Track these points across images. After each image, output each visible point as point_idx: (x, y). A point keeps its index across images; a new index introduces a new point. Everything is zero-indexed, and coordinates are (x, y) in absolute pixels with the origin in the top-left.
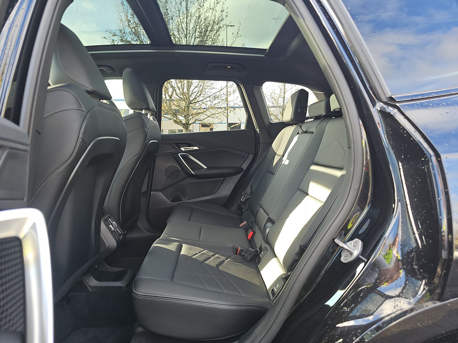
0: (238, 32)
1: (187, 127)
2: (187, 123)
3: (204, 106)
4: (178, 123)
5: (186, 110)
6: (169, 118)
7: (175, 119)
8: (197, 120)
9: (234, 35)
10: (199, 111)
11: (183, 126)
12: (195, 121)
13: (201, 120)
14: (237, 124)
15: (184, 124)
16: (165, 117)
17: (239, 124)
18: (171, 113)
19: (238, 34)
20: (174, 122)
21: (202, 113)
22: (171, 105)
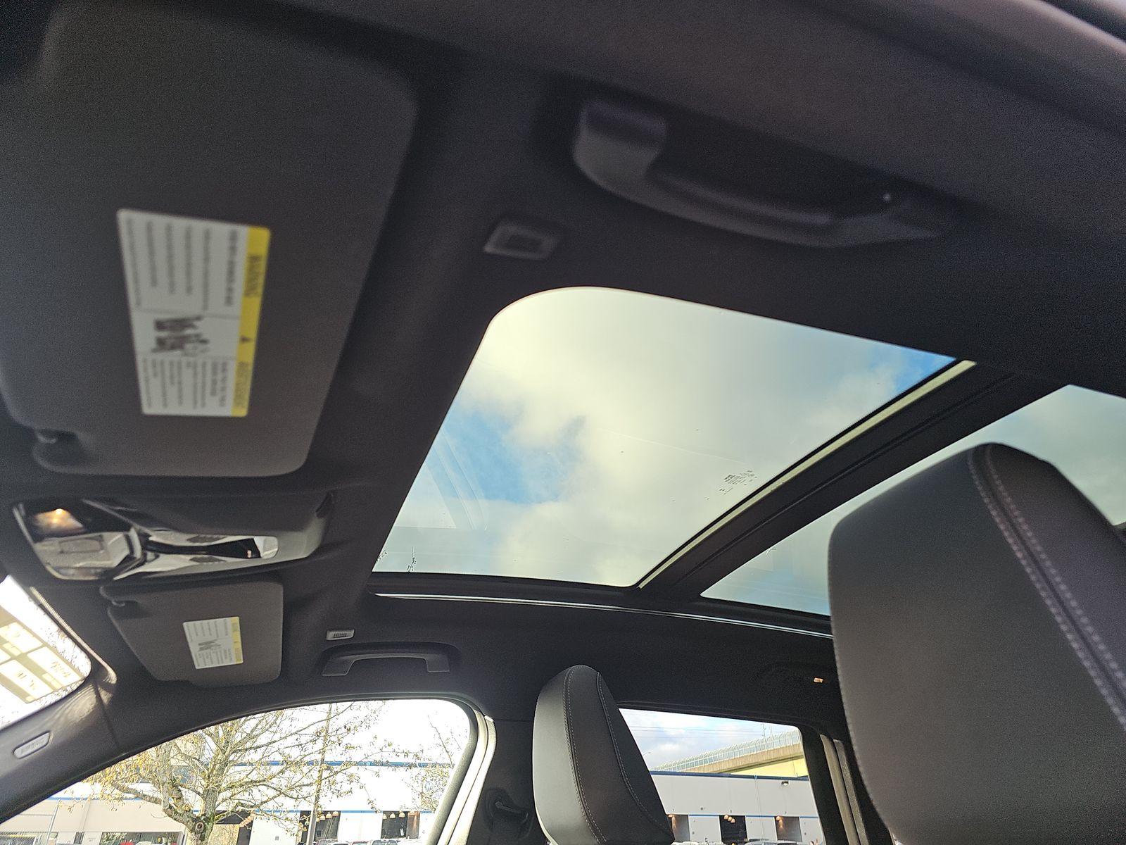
1: (205, 827)
2: (210, 812)
4: (177, 816)
5: (215, 772)
6: (151, 798)
7: (172, 802)
11: (191, 824)
15: (197, 820)
17: (336, 814)
18: (165, 779)
20: (165, 811)
21: (264, 781)
22: (172, 755)
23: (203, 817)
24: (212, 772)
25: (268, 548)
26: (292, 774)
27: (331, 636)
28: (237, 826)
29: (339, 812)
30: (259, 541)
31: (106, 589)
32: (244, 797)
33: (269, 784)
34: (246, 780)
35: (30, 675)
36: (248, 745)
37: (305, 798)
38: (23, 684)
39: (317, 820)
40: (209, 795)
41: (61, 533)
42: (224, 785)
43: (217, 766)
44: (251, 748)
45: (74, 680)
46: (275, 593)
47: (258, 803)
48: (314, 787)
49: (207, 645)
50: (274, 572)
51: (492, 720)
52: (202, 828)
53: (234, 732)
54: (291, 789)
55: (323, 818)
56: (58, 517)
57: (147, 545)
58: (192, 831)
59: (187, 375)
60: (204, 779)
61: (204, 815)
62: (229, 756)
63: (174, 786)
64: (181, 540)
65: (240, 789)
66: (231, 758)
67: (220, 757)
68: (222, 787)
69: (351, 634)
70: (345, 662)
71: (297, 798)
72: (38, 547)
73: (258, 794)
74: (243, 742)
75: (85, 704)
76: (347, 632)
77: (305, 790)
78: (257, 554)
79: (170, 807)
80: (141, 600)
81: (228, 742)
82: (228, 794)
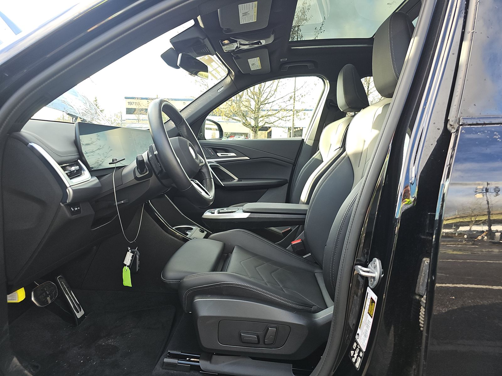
0: (321, 28)
1: (256, 130)
2: (257, 126)
3: (276, 107)
4: (247, 126)
5: (256, 112)
6: (237, 120)
7: (244, 121)
8: (267, 123)
9: (317, 30)
10: (270, 113)
11: (252, 128)
12: (265, 123)
13: (271, 123)
14: (299, 129)
15: (253, 127)
16: (232, 118)
17: (301, 128)
18: (240, 114)
19: (321, 30)
20: (243, 124)
21: (273, 115)
22: (241, 106)
23: (255, 127)
24: (255, 112)
25: (263, 42)
26: (283, 113)
27: (281, 60)
28: (267, 132)
29: (303, 128)
30: (261, 41)
31: (233, 54)
32: (267, 120)
33: (275, 116)
34: (267, 114)
35: (217, 74)
36: (266, 102)
37: (288, 121)
38: (216, 75)
39: (294, 130)
40: (256, 119)
41: (227, 44)
42: (260, 116)
43: (257, 110)
44: (267, 103)
45: (225, 74)
46: (266, 51)
47: (272, 122)
48: (292, 117)
49: (253, 64)
50: (265, 46)
51: (328, 81)
52: (255, 130)
53: (260, 98)
54: (283, 117)
55: (296, 129)
56: (226, 42)
57: (241, 44)
58: (252, 130)
59: (247, 18)
60: (253, 114)
61: (255, 126)
62: (260, 106)
63: (244, 116)
64: (247, 43)
65: (266, 117)
66: (261, 107)
67: (257, 106)
68: (259, 117)
69: (286, 59)
70: (286, 67)
71: (286, 121)
72: (223, 47)
73: (272, 119)
74: (264, 101)
75: (228, 80)
76: (285, 59)
77: (288, 118)
78: (261, 43)
79: (244, 123)
80: (239, 55)
81: (259, 101)
82: (261, 119)
